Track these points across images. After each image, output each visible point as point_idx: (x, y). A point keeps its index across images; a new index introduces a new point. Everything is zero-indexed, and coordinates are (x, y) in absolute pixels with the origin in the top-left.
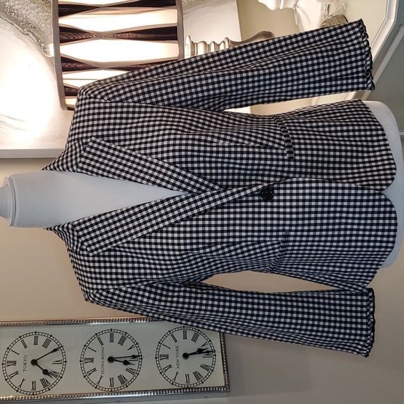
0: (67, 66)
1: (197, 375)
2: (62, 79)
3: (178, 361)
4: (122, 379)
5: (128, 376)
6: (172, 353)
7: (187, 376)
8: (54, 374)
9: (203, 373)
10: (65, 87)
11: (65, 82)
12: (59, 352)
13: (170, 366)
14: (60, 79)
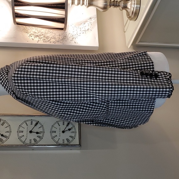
0: (16, 4)
1: (68, 140)
2: (14, 10)
3: (60, 134)
4: (35, 140)
5: (38, 139)
6: (57, 131)
7: (63, 140)
8: (5, 137)
9: (70, 139)
10: (16, 13)
11: (15, 11)
12: (8, 128)
13: (56, 136)
14: (13, 10)
